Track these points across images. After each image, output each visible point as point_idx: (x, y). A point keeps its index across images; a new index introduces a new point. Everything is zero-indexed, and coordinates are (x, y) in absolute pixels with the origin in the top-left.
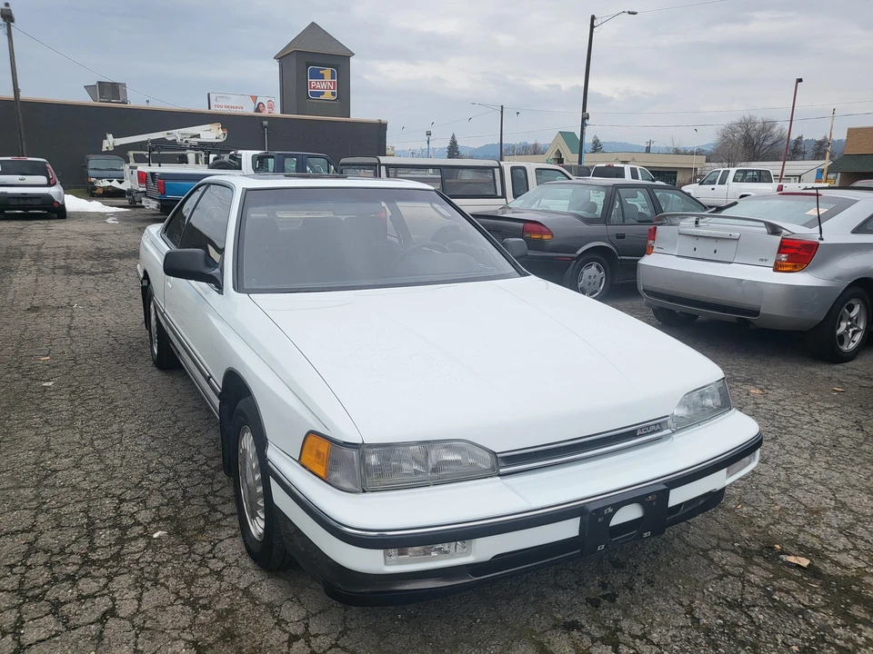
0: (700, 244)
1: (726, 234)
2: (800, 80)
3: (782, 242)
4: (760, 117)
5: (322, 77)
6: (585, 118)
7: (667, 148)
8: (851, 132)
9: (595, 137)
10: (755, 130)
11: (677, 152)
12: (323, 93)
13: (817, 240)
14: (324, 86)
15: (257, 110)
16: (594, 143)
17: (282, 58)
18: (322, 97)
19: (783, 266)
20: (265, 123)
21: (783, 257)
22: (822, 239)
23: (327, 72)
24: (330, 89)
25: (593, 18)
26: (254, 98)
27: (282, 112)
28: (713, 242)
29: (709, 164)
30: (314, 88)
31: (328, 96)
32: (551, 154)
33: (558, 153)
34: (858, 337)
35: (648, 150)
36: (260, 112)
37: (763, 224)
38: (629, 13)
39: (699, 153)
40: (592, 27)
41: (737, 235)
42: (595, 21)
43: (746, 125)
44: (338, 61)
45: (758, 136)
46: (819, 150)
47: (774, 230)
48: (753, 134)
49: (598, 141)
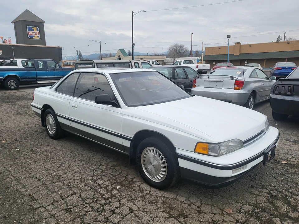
0: (211, 83)
1: (219, 80)
2: (192, 33)
3: (235, 81)
4: (180, 44)
5: (33, 30)
6: (133, 45)
7: (153, 54)
8: (206, 48)
9: (129, 50)
10: (179, 48)
11: (156, 55)
12: (34, 36)
13: (243, 80)
14: (34, 33)
15: (4, 42)
16: (129, 52)
17: (15, 23)
18: (34, 38)
19: (236, 88)
20: (13, 48)
21: (236, 86)
22: (244, 80)
23: (35, 28)
24: (37, 35)
25: (133, 12)
26: (2, 38)
27: (17, 43)
28: (215, 82)
29: (167, 59)
30: (30, 34)
31: (36, 37)
32: (117, 57)
33: (119, 56)
34: (252, 106)
35: (147, 54)
36: (5, 43)
37: (230, 77)
38: (144, 11)
39: (164, 55)
40: (133, 15)
41: (222, 80)
42: (133, 13)
43: (176, 46)
44: (40, 25)
45: (179, 50)
46: (197, 54)
47: (232, 78)
48: (178, 49)
49: (130, 52)
